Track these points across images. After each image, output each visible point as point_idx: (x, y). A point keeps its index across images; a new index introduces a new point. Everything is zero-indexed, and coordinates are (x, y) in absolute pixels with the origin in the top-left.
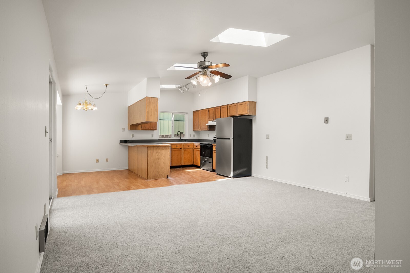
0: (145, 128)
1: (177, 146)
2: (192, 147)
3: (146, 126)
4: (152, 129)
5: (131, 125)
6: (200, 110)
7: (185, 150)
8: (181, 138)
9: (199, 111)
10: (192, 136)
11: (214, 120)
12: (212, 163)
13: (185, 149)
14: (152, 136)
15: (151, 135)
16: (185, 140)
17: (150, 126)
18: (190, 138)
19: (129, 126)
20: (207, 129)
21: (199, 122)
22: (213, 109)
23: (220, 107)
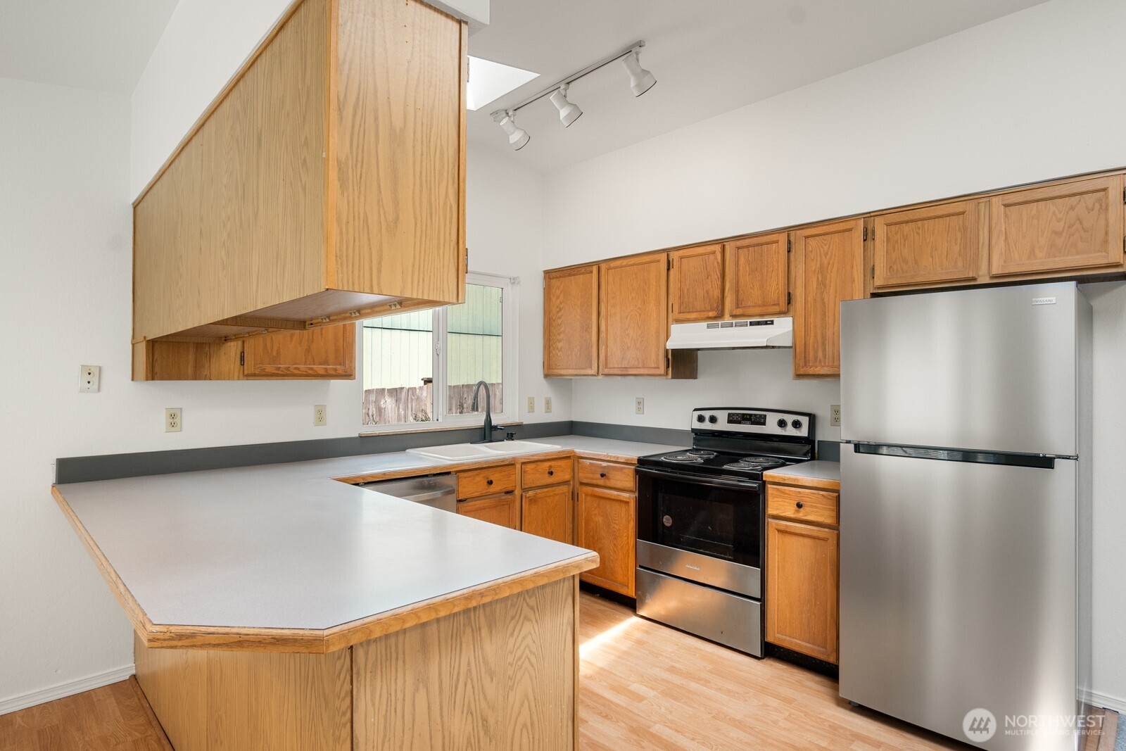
0: (270, 369)
1: (490, 483)
2: (567, 477)
3: (278, 352)
4: (319, 368)
5: (153, 344)
6: (598, 264)
7: (533, 501)
8: (488, 420)
9: (595, 269)
10: (540, 406)
11: (720, 316)
12: (762, 600)
13: (531, 493)
14: (320, 417)
15: (310, 413)
16: (513, 432)
17: (308, 350)
18: (529, 419)
19: (142, 348)
20: (662, 370)
21: (587, 329)
22: (718, 248)
23: (783, 238)
